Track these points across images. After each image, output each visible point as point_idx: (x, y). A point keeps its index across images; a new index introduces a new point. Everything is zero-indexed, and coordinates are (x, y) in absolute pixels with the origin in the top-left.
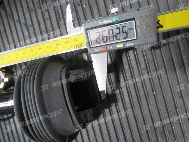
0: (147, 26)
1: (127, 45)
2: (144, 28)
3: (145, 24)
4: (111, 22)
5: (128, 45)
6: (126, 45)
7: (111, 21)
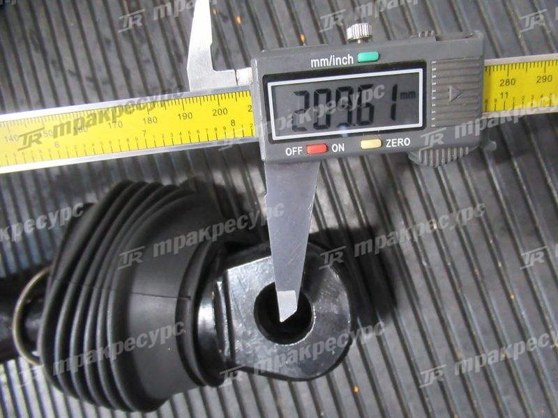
0: (458, 89)
1: (393, 143)
2: (448, 97)
3: (454, 84)
4: (352, 63)
5: (397, 144)
6: (389, 143)
7: (351, 59)
